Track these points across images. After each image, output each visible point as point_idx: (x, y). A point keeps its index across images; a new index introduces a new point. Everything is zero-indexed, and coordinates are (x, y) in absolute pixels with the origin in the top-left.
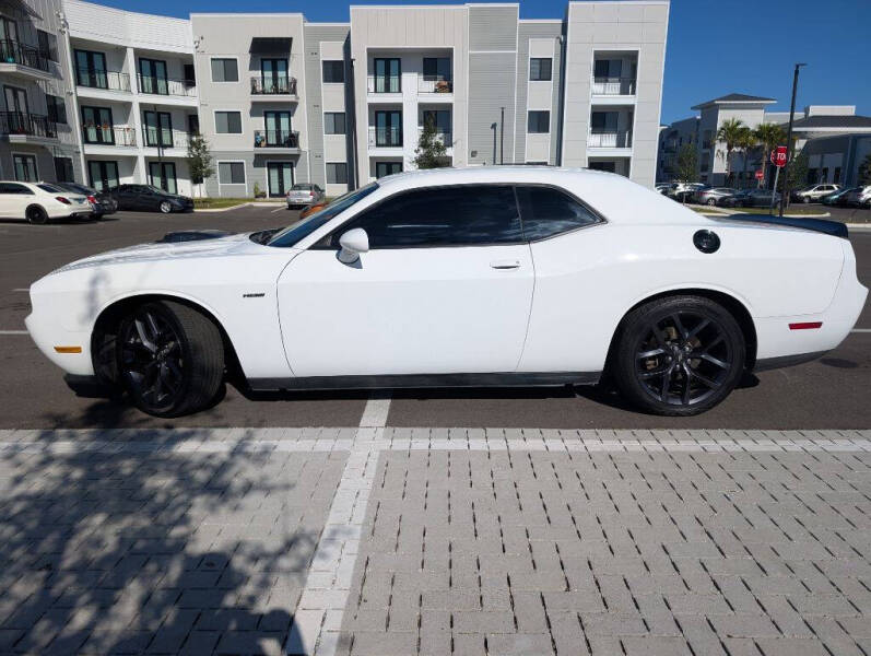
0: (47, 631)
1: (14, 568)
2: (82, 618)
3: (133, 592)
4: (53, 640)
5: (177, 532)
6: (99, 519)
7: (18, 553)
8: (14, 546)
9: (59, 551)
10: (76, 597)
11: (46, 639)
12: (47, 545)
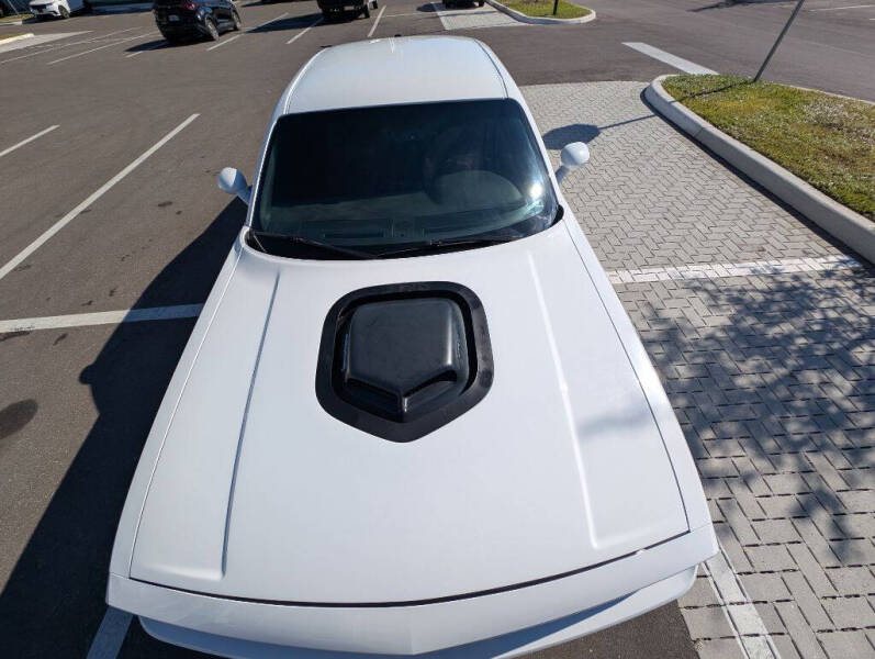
0: (818, 350)
1: (808, 395)
2: (801, 341)
3: (773, 332)
4: (819, 343)
5: (720, 334)
6: (741, 381)
7: (799, 403)
8: (797, 410)
9: (780, 381)
10: (795, 351)
11: (821, 346)
12: (783, 392)
